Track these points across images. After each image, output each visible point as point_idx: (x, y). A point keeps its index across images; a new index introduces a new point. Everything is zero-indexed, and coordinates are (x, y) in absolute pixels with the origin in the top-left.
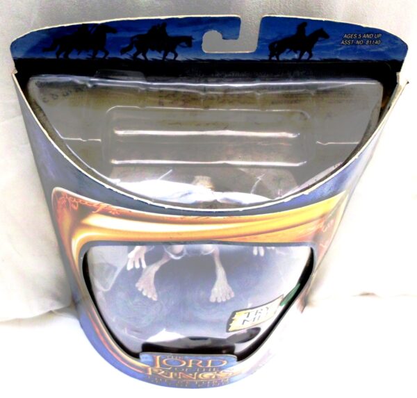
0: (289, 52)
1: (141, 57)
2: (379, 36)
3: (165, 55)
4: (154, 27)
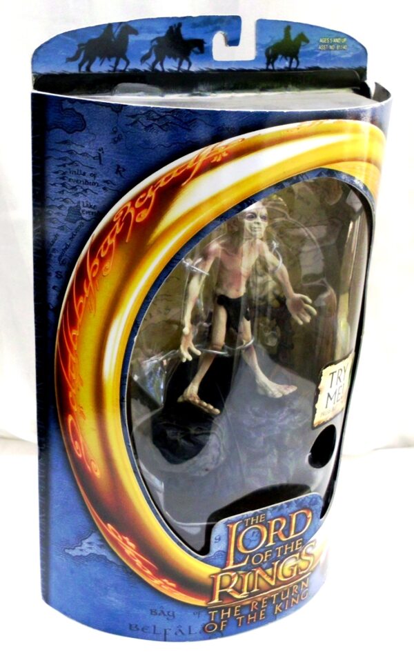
0: (282, 58)
4: (171, 28)
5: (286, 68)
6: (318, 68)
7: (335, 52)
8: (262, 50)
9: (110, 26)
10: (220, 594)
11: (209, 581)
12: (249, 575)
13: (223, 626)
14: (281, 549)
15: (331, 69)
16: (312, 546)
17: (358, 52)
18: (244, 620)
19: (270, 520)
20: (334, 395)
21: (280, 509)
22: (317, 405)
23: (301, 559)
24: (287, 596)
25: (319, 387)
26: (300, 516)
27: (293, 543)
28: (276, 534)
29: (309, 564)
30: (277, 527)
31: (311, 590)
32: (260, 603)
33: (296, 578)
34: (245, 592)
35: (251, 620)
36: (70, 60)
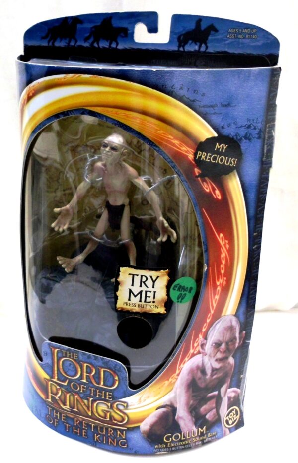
0: (192, 42)
1: (96, 45)
2: (255, 31)
3: (111, 44)
4: (105, 20)
5: (196, 50)
6: (226, 52)
7: (244, 40)
8: (175, 36)
9: (66, 19)
10: (52, 396)
11: (45, 383)
12: (70, 396)
13: (55, 423)
14: (94, 390)
15: (240, 54)
16: (124, 407)
17: (269, 41)
18: (71, 429)
19: (82, 362)
20: (139, 295)
21: (89, 357)
22: (118, 293)
23: (113, 410)
24: (104, 433)
25: (118, 280)
26: (107, 374)
27: (103, 392)
28: (89, 376)
29: (123, 420)
30: (89, 371)
31: (130, 444)
32: (81, 423)
33: (110, 422)
34: (68, 407)
35: (75, 432)
36: (43, 38)
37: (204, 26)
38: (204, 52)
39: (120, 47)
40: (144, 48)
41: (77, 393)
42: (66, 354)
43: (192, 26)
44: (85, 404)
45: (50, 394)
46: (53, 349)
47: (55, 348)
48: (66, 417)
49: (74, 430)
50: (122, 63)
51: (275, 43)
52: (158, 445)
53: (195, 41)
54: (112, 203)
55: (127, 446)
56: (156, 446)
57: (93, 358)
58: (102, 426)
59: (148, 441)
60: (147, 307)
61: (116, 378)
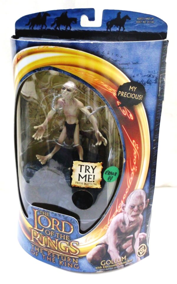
0: (115, 26)
1: (58, 28)
3: (67, 28)
4: (63, 13)
5: (117, 31)
6: (136, 32)
7: (146, 24)
8: (105, 23)
9: (40, 13)
10: (34, 238)
11: (29, 230)
12: (45, 238)
13: (36, 254)
14: (58, 234)
15: (144, 32)
16: (77, 244)
17: (161, 25)
18: (46, 258)
19: (52, 218)
20: (85, 177)
21: (56, 215)
22: (72, 177)
23: (70, 246)
24: (65, 260)
25: (72, 168)
26: (67, 224)
27: (64, 235)
28: (55, 226)
29: (76, 252)
30: (55, 223)
31: (81, 267)
32: (51, 254)
33: (69, 254)
34: (44, 245)
35: (48, 259)
36: (27, 25)
37: (122, 16)
38: (123, 32)
39: (72, 29)
40: (86, 30)
41: (49, 236)
42: (42, 213)
43: (115, 16)
44: (53, 243)
45: (33, 237)
46: (34, 210)
47: (35, 209)
48: (43, 250)
49: (48, 258)
50: (73, 39)
51: (165, 26)
52: (97, 267)
53: (117, 25)
54: (68, 122)
55: (79, 268)
56: (96, 268)
57: (58, 215)
58: (63, 256)
59: (91, 264)
60: (90, 184)
61: (72, 227)
